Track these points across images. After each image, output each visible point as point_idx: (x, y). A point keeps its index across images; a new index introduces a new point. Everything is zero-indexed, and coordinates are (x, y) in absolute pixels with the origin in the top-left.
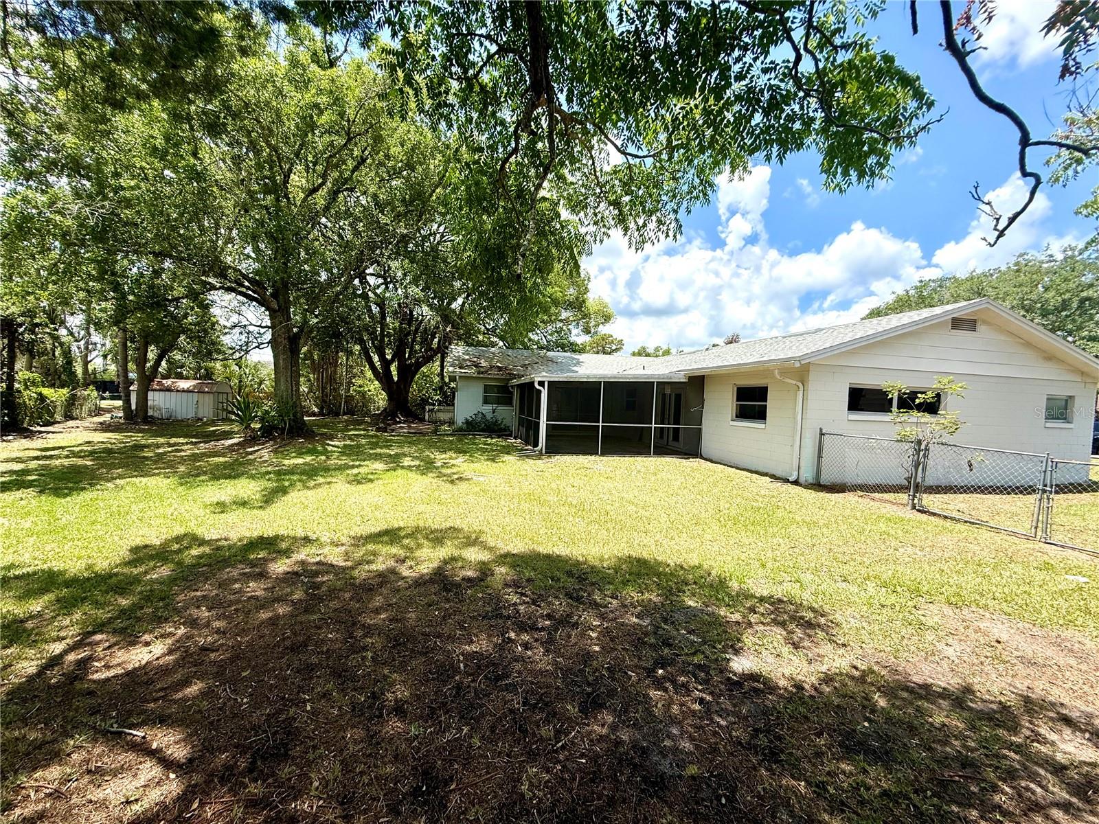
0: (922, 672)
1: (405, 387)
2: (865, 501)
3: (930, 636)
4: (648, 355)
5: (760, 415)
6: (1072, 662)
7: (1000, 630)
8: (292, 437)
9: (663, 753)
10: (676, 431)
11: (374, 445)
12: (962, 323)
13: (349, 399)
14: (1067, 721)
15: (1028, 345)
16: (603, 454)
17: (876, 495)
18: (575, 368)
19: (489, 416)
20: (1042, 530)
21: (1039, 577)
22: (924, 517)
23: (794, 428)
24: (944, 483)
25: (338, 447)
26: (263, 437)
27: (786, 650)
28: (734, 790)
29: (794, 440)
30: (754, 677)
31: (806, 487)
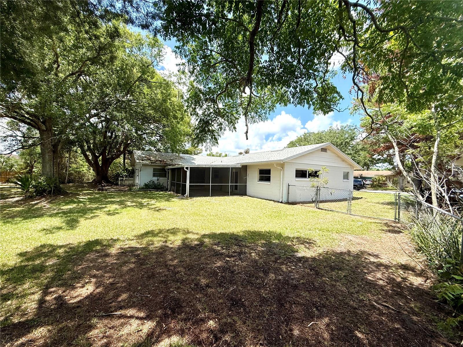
0: (338, 250)
1: (106, 169)
2: (303, 207)
3: (336, 241)
4: (213, 156)
5: (268, 179)
6: (366, 242)
7: (350, 238)
8: (55, 196)
9: (292, 279)
10: (236, 186)
11: (106, 198)
12: (324, 150)
13: (70, 174)
14: (370, 254)
15: (338, 156)
16: (211, 196)
17: (305, 205)
18: (192, 161)
19: (156, 182)
20: (349, 211)
21: (352, 223)
22: (320, 210)
23: (280, 183)
24: (324, 199)
25: (85, 199)
26: (37, 196)
27: (307, 250)
28: (313, 284)
29: (280, 188)
30: (303, 257)
31: (285, 204)
